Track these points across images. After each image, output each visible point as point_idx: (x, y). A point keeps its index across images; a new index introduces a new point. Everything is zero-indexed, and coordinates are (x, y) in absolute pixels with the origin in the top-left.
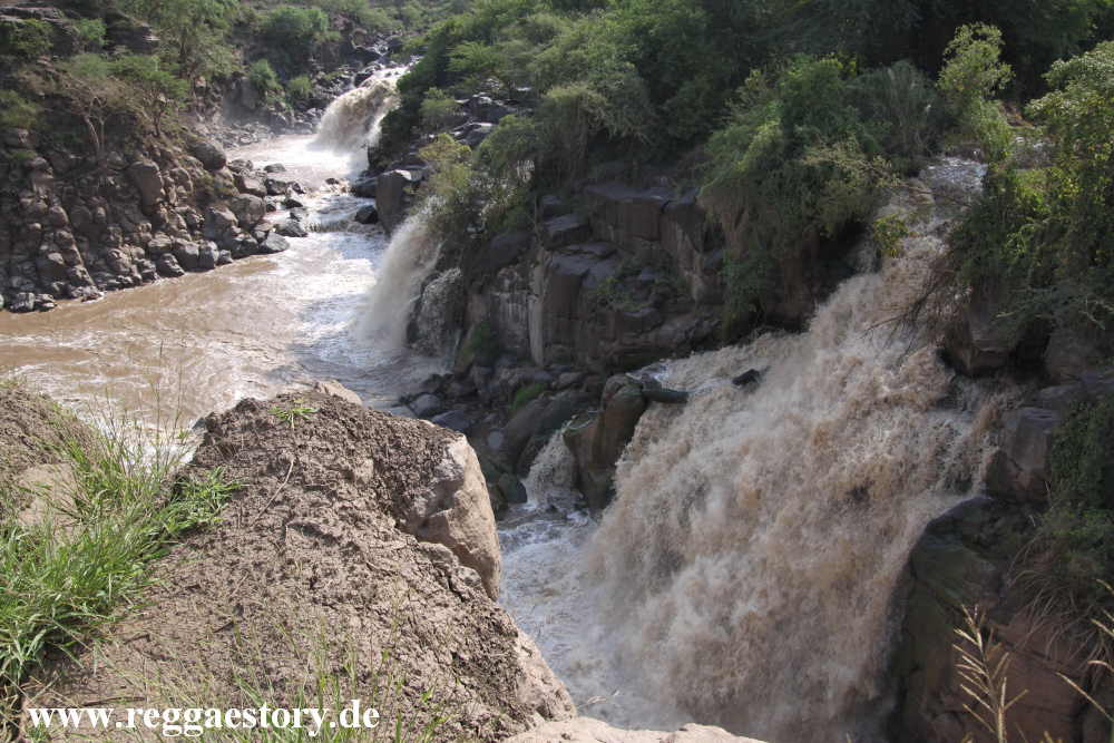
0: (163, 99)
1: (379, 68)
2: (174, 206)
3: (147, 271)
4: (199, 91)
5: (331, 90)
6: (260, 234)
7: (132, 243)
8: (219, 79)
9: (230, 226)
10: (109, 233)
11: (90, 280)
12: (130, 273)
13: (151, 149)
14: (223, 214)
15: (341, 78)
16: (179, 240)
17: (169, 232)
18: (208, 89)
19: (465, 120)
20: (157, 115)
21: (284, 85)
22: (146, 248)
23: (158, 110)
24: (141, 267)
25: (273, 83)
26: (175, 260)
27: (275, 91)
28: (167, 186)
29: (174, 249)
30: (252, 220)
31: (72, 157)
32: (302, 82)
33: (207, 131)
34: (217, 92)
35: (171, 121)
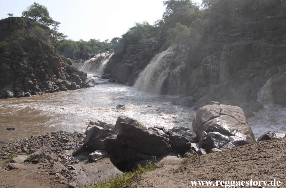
6: (87, 82)
7: (52, 80)
14: (76, 75)
16: (65, 81)
20: (56, 47)
22: (56, 82)
24: (55, 87)
26: (65, 86)
30: (84, 78)
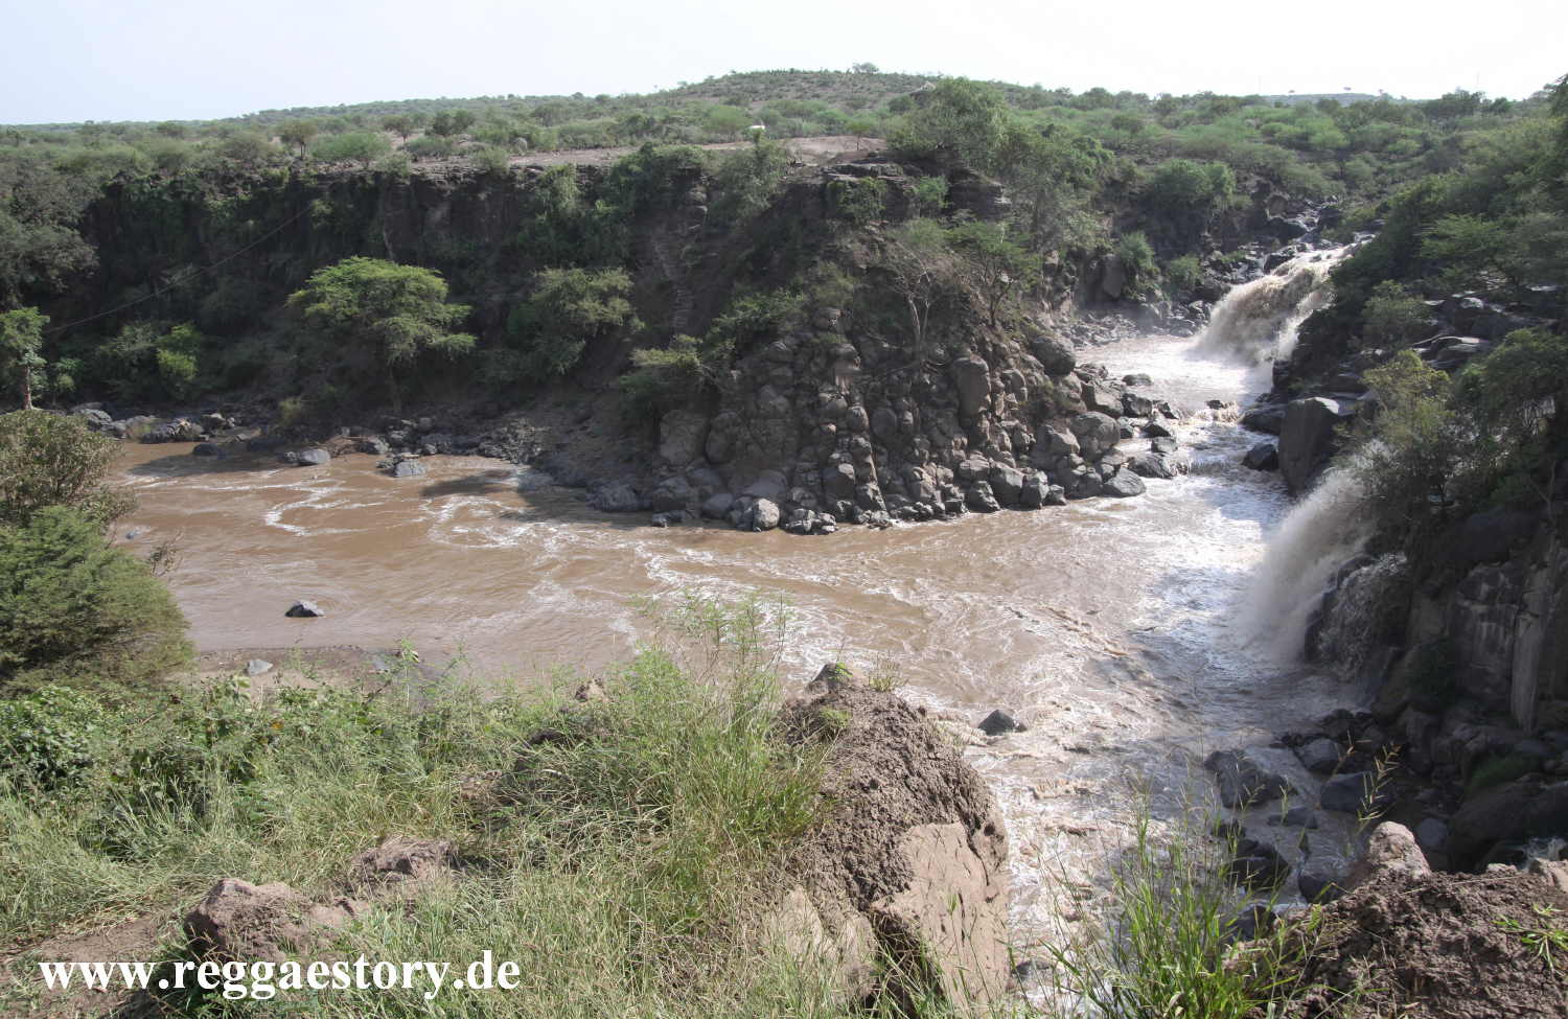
0: (1005, 278)
1: (1303, 249)
2: (999, 419)
3: (952, 500)
4: (1048, 269)
5: (1228, 276)
6: (1108, 469)
7: (940, 461)
8: (1076, 255)
9: (1067, 454)
10: (914, 446)
11: (882, 503)
12: (931, 501)
13: (982, 342)
14: (1061, 435)
15: (1245, 261)
16: (999, 465)
17: (988, 453)
18: (1060, 267)
19: (1437, 329)
20: (994, 299)
21: (1163, 268)
22: (956, 470)
23: (997, 291)
24: (946, 494)
25: (1149, 264)
26: (991, 491)
27: (1149, 273)
28: (995, 391)
29: (992, 475)
30: (1099, 448)
31: (886, 345)
32: (1188, 264)
33: (1051, 323)
34: (1071, 272)
35: (1011, 308)
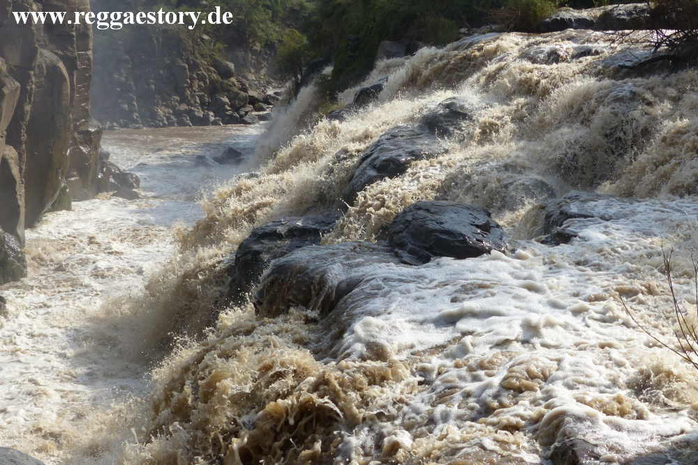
0: (205, 37)
2: (195, 91)
3: (171, 121)
6: (242, 113)
9: (224, 106)
11: (140, 122)
12: (162, 121)
13: (188, 59)
17: (189, 104)
22: (174, 110)
24: (168, 118)
26: (188, 118)
28: (192, 79)
29: (189, 112)
30: (239, 104)
31: (143, 57)
